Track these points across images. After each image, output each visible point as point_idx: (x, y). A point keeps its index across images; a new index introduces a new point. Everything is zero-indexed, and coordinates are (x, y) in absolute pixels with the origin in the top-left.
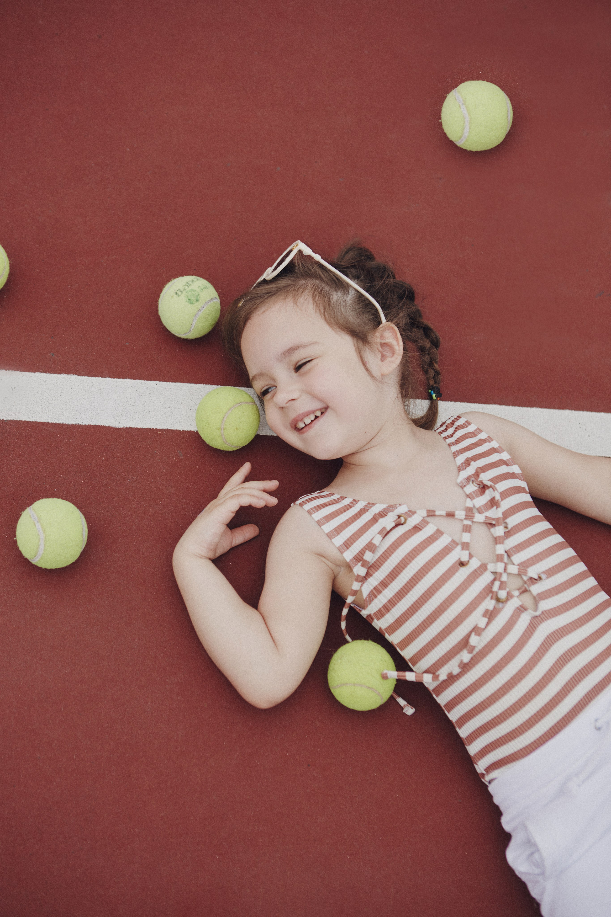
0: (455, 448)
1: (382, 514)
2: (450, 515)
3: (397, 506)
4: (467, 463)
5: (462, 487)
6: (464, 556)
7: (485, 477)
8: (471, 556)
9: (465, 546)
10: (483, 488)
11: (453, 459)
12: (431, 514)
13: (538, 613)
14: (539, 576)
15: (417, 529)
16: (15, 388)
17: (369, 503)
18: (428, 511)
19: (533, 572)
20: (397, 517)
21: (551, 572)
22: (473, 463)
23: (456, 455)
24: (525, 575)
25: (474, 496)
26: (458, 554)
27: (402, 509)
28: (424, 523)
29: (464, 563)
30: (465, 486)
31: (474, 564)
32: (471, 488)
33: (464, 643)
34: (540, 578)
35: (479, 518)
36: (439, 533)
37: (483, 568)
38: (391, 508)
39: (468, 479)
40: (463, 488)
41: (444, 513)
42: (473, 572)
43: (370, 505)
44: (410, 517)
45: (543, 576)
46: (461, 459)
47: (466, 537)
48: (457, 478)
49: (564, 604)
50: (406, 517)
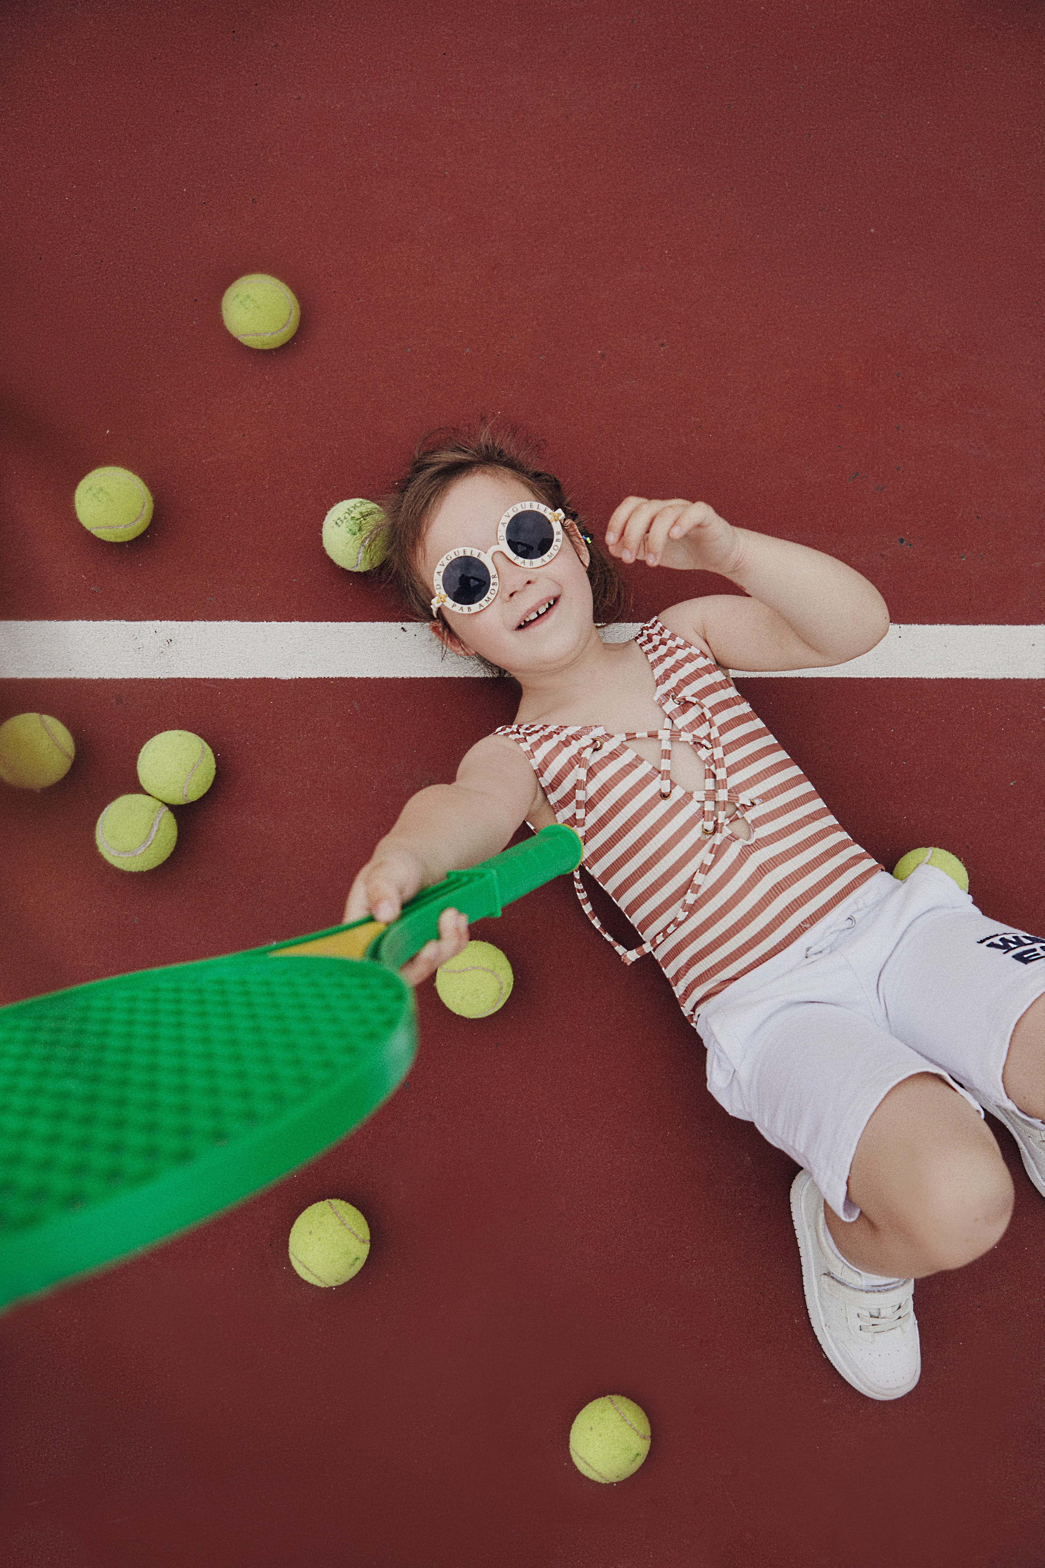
0: (652, 657)
1: (576, 737)
2: (653, 736)
3: (593, 728)
4: (666, 676)
5: (661, 705)
6: (665, 787)
7: (687, 693)
8: (673, 785)
9: (666, 775)
10: (686, 705)
11: (650, 670)
12: (631, 737)
13: (749, 843)
14: (753, 801)
15: (614, 755)
16: (171, 640)
17: (561, 727)
18: (627, 734)
19: (744, 798)
20: (592, 741)
21: (766, 797)
22: (673, 675)
23: (653, 665)
24: (738, 803)
25: (676, 715)
26: (658, 785)
27: (598, 732)
28: (623, 748)
29: (666, 795)
30: (664, 704)
31: (678, 793)
32: (671, 706)
33: (689, 884)
34: (753, 804)
35: (686, 737)
36: (639, 760)
37: (689, 796)
38: (587, 729)
39: (667, 695)
40: (661, 707)
41: (645, 735)
42: (676, 803)
43: (563, 728)
44: (607, 740)
45: (756, 802)
46: (659, 671)
47: (665, 765)
48: (654, 694)
49: (780, 830)
50: (602, 740)
